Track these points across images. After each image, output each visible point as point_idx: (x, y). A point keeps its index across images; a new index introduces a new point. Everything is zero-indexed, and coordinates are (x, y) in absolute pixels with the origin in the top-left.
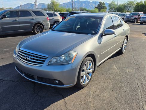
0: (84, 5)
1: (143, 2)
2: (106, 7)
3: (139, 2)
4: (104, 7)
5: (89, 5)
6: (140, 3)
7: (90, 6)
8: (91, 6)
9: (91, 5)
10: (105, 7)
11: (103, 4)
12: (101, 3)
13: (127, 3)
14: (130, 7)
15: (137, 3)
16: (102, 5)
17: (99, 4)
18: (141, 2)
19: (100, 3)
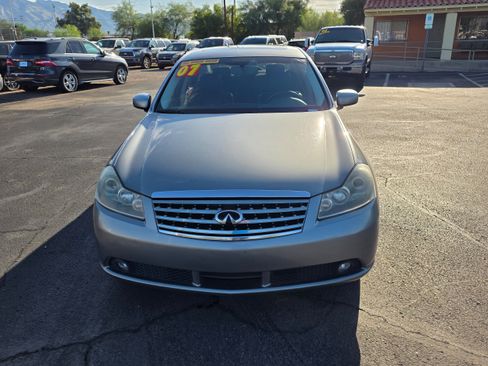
0: (7, 13)
1: (212, 8)
2: (96, 21)
3: (202, 7)
4: (90, 20)
5: (28, 11)
6: (203, 10)
7: (32, 19)
8: (36, 19)
9: (35, 14)
10: (93, 19)
11: (86, 11)
12: (78, 6)
13: (167, 11)
14: (179, 21)
15: (196, 12)
16: (80, 15)
17: (70, 9)
18: (206, 7)
19: (74, 7)
